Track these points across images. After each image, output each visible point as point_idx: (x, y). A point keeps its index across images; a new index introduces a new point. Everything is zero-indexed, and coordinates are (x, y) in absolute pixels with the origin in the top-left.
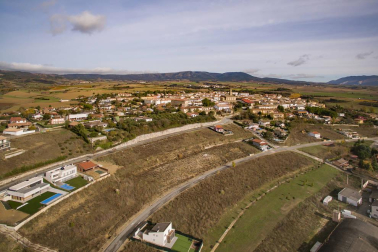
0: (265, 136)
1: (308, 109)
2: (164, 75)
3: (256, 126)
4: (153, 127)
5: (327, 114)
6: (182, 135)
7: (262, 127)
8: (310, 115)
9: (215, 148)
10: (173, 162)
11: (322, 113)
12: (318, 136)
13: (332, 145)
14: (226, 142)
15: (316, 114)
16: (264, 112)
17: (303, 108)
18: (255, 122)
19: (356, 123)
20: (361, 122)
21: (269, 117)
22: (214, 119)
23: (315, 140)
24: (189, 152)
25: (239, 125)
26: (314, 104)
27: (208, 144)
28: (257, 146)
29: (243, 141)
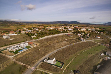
0: (83, 37)
1: (96, 30)
2: (53, 22)
3: (80, 35)
4: (49, 34)
5: (102, 32)
6: (58, 36)
7: (82, 35)
8: (97, 32)
9: (68, 40)
10: (55, 43)
11: (100, 31)
13: (104, 40)
14: (71, 38)
16: (82, 31)
17: (94, 30)
18: (80, 33)
21: (84, 32)
22: (67, 32)
23: (98, 39)
24: (60, 41)
25: (75, 34)
26: (98, 29)
27: (66, 39)
28: (80, 40)
29: (76, 38)
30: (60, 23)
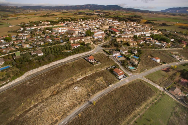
0: (123, 63)
1: (152, 36)
3: (118, 54)
5: (164, 40)
7: (122, 55)
8: (153, 41)
9: (84, 79)
11: (161, 39)
12: (158, 61)
13: (167, 70)
14: (95, 72)
15: (156, 39)
16: (125, 40)
17: (149, 35)
18: (118, 50)
19: (182, 48)
20: (184, 46)
21: (128, 44)
23: (157, 65)
24: (63, 86)
25: (107, 52)
26: (155, 32)
27: (80, 76)
28: (116, 76)
29: (107, 69)
30: (88, 8)
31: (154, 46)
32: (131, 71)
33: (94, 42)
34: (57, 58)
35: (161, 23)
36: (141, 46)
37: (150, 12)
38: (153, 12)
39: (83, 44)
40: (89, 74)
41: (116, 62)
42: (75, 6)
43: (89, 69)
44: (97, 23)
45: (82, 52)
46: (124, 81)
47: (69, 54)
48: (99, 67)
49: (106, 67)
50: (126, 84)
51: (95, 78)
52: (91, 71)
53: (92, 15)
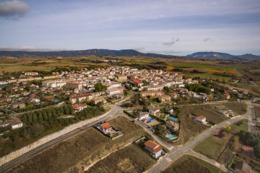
1: (187, 87)
3: (146, 116)
5: (203, 91)
7: (153, 117)
8: (190, 93)
11: (199, 91)
12: (204, 121)
14: (114, 150)
15: (194, 91)
16: (153, 94)
17: (183, 86)
18: (146, 110)
19: (226, 99)
20: (229, 97)
21: (157, 100)
22: (103, 111)
25: (129, 115)
26: (190, 81)
27: (90, 161)
28: (150, 153)
29: (134, 143)
30: (94, 54)
31: (193, 100)
32: (170, 142)
33: (109, 100)
34: (48, 130)
35: (192, 69)
36: (177, 101)
37: (175, 57)
38: (179, 57)
39: (91, 104)
40: (106, 155)
41: (146, 130)
42: (77, 51)
43: (104, 147)
44: (109, 73)
45: (90, 118)
46: (164, 161)
47: (70, 122)
48: (120, 140)
49: (132, 140)
50: (168, 166)
51: (116, 162)
52: (108, 148)
53: (101, 62)
